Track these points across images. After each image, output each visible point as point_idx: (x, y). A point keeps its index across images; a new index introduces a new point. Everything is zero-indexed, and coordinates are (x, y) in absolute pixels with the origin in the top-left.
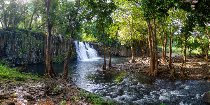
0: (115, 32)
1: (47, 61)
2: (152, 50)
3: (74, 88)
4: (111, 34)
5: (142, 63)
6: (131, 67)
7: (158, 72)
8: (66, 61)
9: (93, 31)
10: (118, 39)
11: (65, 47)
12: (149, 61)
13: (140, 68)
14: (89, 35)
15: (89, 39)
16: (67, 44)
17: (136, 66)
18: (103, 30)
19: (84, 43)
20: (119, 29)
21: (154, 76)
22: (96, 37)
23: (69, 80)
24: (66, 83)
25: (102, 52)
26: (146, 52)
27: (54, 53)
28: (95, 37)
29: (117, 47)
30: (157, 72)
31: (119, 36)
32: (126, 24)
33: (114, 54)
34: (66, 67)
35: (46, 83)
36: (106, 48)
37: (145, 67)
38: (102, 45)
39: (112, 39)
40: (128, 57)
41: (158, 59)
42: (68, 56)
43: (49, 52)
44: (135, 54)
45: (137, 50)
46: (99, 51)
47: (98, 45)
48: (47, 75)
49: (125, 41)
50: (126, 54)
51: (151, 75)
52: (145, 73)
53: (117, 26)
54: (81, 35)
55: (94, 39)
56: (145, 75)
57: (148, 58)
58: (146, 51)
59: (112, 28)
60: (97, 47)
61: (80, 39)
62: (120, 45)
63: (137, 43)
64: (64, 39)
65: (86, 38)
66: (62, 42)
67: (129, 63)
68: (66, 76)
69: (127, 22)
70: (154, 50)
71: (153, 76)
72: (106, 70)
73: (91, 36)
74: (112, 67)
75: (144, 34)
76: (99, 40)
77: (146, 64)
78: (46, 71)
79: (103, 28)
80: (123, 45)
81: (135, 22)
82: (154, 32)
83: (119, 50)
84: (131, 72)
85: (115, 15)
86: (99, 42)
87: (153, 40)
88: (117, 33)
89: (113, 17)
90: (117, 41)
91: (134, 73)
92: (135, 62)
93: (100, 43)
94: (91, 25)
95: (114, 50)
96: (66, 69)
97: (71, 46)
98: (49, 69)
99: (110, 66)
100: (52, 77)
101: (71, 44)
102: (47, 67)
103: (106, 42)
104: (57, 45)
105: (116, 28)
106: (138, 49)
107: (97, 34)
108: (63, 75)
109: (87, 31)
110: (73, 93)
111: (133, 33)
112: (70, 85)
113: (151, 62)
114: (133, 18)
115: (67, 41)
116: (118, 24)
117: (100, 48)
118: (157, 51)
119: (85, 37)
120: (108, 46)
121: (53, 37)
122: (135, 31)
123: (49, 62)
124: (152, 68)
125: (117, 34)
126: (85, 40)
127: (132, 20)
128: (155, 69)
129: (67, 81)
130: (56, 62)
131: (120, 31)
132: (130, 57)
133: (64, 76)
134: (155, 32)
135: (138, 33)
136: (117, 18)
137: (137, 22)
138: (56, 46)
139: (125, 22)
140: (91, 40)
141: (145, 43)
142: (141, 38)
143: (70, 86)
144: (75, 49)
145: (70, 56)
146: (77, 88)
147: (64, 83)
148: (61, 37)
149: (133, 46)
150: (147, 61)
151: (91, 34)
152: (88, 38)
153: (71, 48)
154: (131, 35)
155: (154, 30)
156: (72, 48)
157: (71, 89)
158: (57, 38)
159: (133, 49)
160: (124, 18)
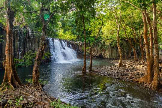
0: (98, 29)
1: (6, 64)
2: (149, 51)
3: (46, 99)
4: (93, 31)
5: (134, 68)
6: (118, 72)
7: (159, 84)
8: (36, 63)
9: (72, 27)
10: (101, 37)
11: (37, 45)
12: (143, 67)
13: (130, 75)
14: (67, 32)
15: (67, 37)
16: (39, 41)
17: (125, 71)
18: (84, 25)
19: (60, 40)
20: (103, 24)
21: (153, 89)
22: (76, 35)
23: (39, 89)
24: (36, 92)
25: (82, 53)
26: (139, 54)
27: (20, 53)
28: (74, 34)
29: (100, 47)
30: (157, 83)
31: (103, 34)
32: (113, 18)
33: (96, 55)
34: (36, 71)
35: (3, 97)
36: (87, 48)
37: (137, 74)
38: (82, 45)
39: (94, 37)
40: (113, 59)
41: (160, 64)
42: (39, 57)
43: (10, 52)
44: (123, 56)
45: (126, 51)
46: (78, 51)
47: (77, 45)
48: (6, 85)
49: (110, 39)
50: (111, 56)
51: (146, 86)
52: (137, 82)
53: (101, 20)
54: (57, 30)
55: (73, 37)
56: (137, 85)
57: (142, 62)
58: (139, 52)
59: (94, 24)
60: (76, 47)
61: (56, 36)
62: (103, 44)
63: (127, 41)
64: (34, 35)
65: (63, 36)
66: (31, 38)
67: (115, 67)
68: (36, 83)
69: (114, 14)
70: (152, 51)
71: (150, 89)
72: (86, 74)
73: (69, 33)
74: (94, 71)
75: (136, 29)
76: (79, 38)
77: (139, 70)
78: (5, 79)
79: (84, 23)
80: (108, 44)
81: (124, 13)
82: (152, 24)
83: (102, 50)
84: (117, 78)
85: (99, 6)
86: (78, 40)
87: (152, 37)
88: (101, 29)
89: (96, 8)
90: (100, 39)
91: (122, 80)
92: (124, 66)
93: (80, 42)
94: (69, 19)
95: (97, 51)
96: (36, 74)
97: (43, 44)
98: (10, 75)
99: (91, 70)
100: (15, 87)
101: (42, 42)
102: (7, 73)
103: (87, 41)
104: (25, 42)
105: (99, 23)
106: (128, 50)
107: (77, 31)
108: (32, 82)
109: (65, 27)
110: (44, 105)
111: (121, 29)
112: (40, 94)
113: (147, 67)
114: (122, 8)
115: (39, 38)
116: (101, 18)
117: (80, 48)
118: (158, 52)
119: (62, 34)
120: (89, 46)
121: (18, 30)
122: (123, 26)
123: (9, 65)
124: (149, 77)
125: (101, 31)
126: (62, 38)
127: (120, 11)
128: (154, 78)
129: (37, 89)
130: (23, 65)
131: (105, 27)
132: (117, 60)
133: (34, 82)
134: (156, 23)
135: (128, 29)
136: (101, 10)
137: (127, 13)
138: (22, 44)
139: (111, 14)
140: (69, 38)
141: (138, 41)
142: (132, 34)
143: (41, 96)
144: (49, 48)
145: (42, 57)
146: (50, 99)
147: (33, 93)
148: (30, 31)
149: (121, 45)
150: (141, 66)
151: (70, 31)
152: (65, 36)
153: (42, 46)
154: (119, 32)
155: (153, 22)
156: (44, 47)
157: (42, 100)
158: (24, 33)
159: (121, 50)
160: (109, 10)
